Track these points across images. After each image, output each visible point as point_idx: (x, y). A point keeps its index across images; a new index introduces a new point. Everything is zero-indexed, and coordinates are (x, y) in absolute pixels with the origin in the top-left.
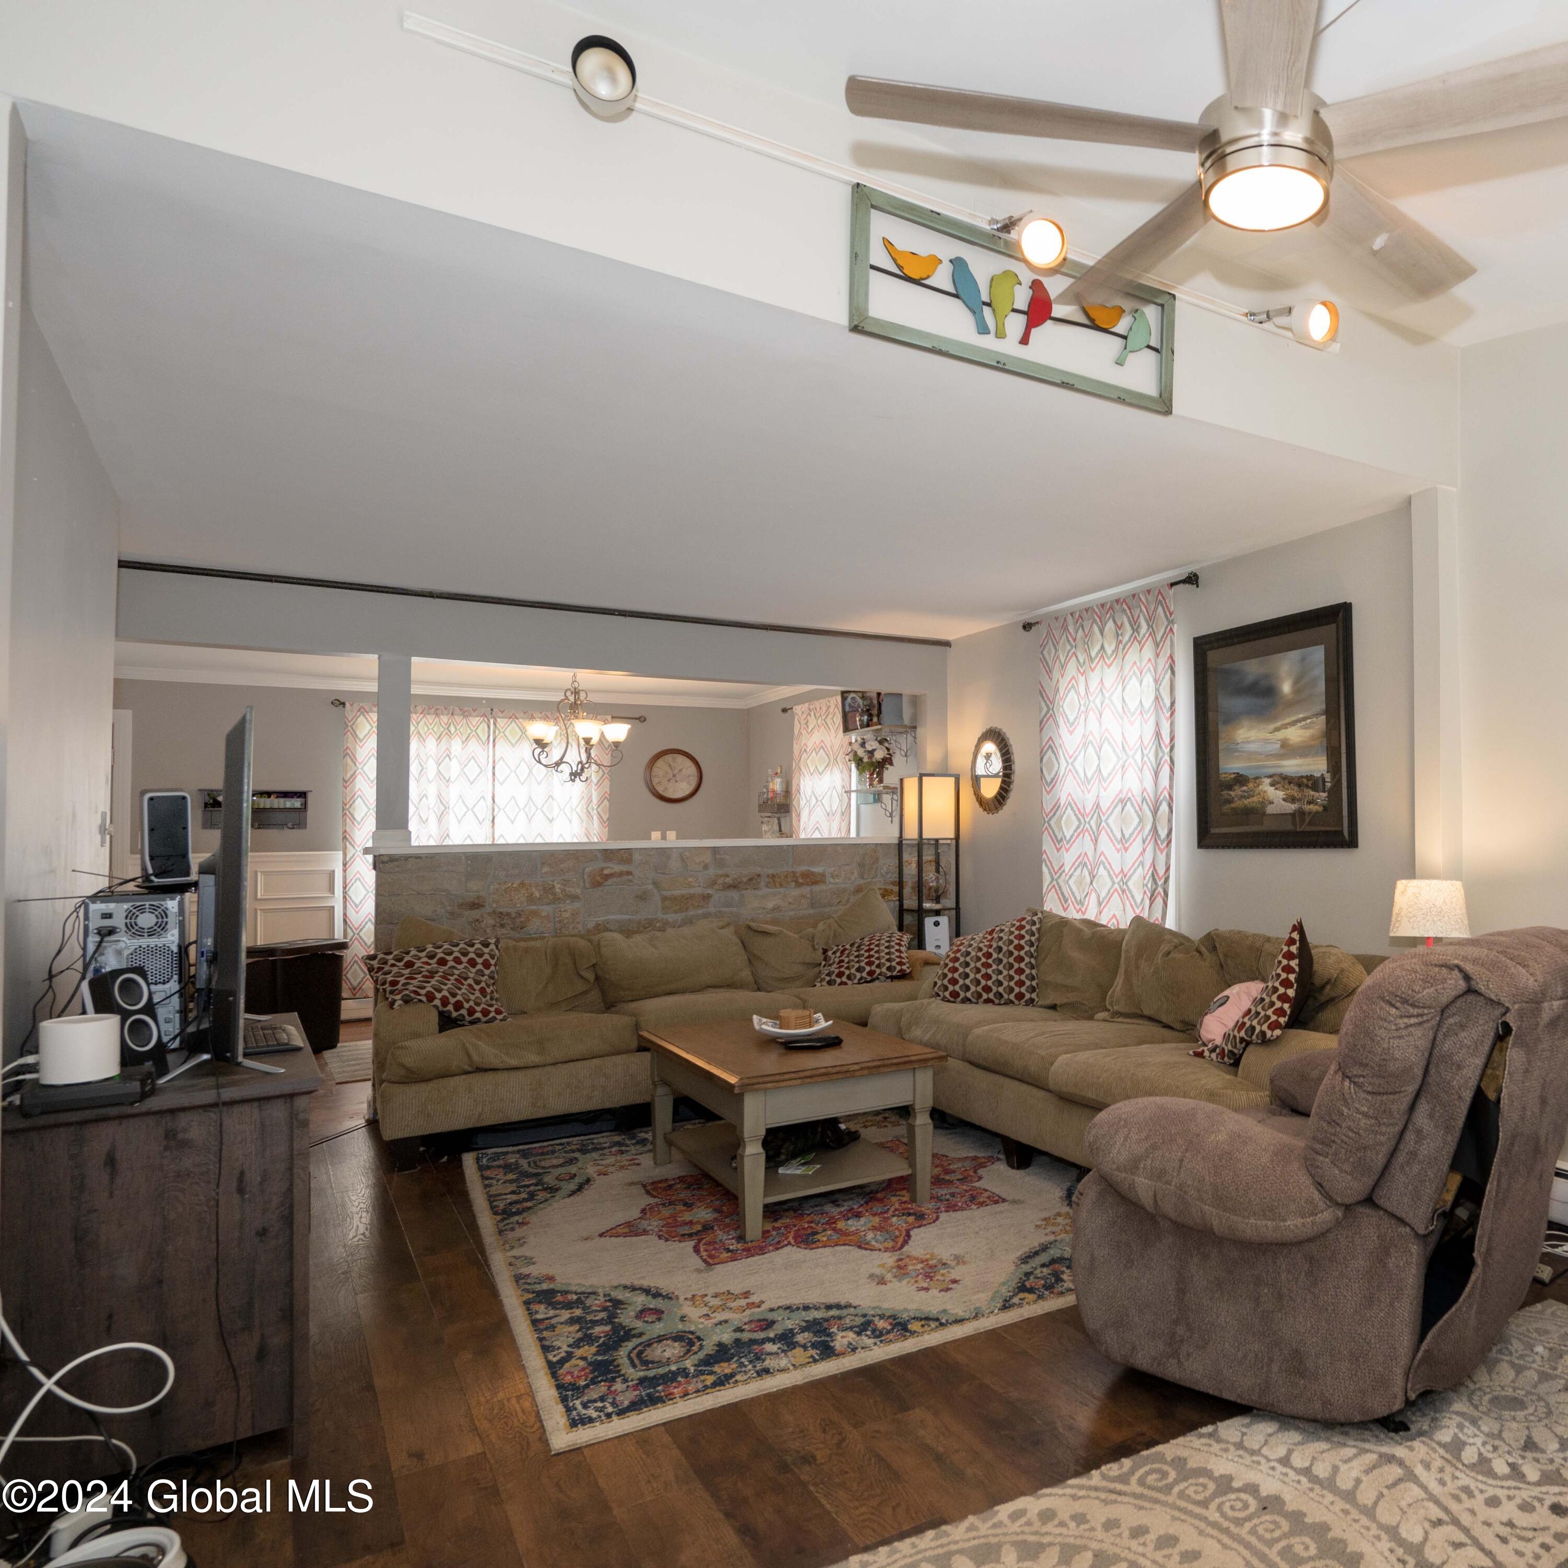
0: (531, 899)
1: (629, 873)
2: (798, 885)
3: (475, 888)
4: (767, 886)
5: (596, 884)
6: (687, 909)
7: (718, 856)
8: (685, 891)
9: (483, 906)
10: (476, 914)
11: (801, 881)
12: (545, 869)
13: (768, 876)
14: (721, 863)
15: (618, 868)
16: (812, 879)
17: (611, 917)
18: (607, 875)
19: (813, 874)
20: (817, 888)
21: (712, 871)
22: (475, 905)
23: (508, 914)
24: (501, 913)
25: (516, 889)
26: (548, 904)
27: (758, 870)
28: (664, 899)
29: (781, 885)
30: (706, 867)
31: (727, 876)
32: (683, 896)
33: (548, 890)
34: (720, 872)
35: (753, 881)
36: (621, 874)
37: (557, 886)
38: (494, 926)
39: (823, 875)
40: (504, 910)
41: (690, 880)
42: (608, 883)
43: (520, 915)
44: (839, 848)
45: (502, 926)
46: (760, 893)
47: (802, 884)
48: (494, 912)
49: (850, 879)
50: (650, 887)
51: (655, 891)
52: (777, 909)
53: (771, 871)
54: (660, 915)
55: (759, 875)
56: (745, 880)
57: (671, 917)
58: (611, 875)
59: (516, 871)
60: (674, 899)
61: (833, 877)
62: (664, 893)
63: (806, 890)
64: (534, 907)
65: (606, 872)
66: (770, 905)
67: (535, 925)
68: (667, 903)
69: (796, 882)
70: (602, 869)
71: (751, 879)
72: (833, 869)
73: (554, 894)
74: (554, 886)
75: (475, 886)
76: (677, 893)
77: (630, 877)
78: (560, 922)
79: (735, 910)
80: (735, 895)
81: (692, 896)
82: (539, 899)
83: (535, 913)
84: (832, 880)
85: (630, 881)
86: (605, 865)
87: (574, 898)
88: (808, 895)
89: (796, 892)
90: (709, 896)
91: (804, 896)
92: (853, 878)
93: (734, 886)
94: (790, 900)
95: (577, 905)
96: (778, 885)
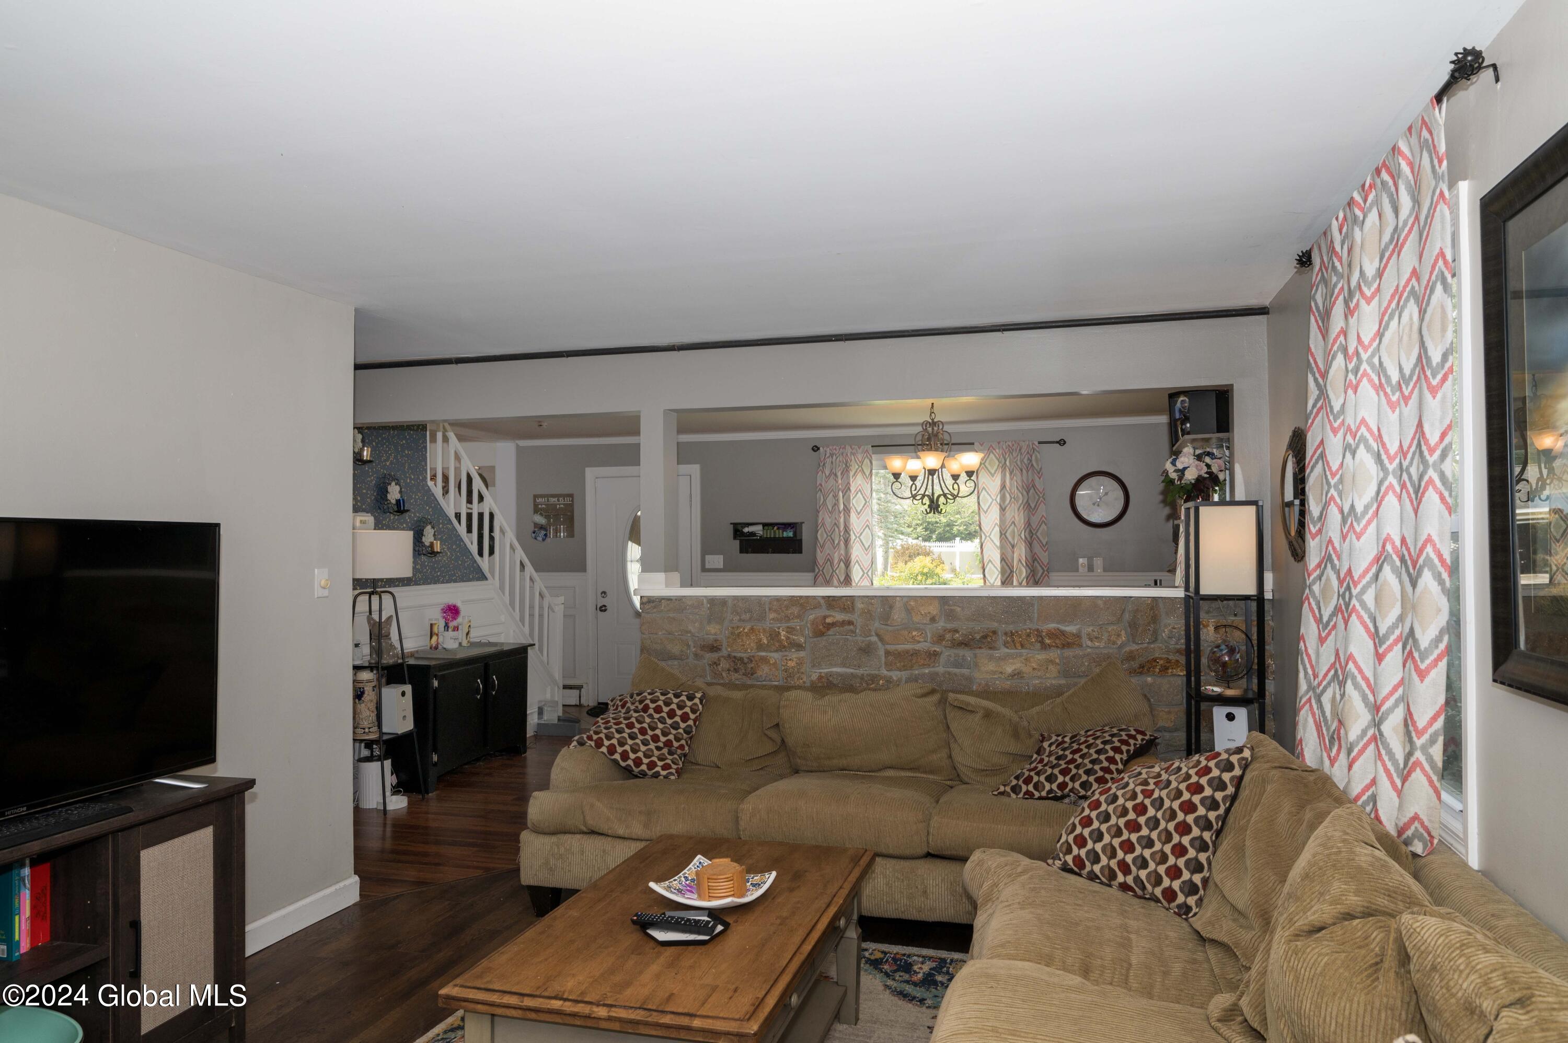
0: (760, 647)
1: (850, 623)
2: (1044, 647)
3: (713, 631)
4: (1006, 644)
5: (819, 634)
6: (912, 667)
7: (946, 607)
8: (908, 647)
9: (720, 649)
10: (715, 655)
11: (1047, 641)
12: (772, 615)
13: (1006, 634)
14: (951, 616)
15: (839, 617)
16: (1065, 641)
17: (835, 670)
18: (829, 624)
19: (1063, 633)
20: (1068, 653)
21: (941, 624)
22: (714, 648)
23: (741, 659)
24: (735, 657)
25: (747, 635)
26: (776, 651)
27: (995, 625)
28: (888, 653)
29: (1022, 646)
30: (933, 620)
31: (956, 631)
32: (907, 652)
33: (774, 635)
34: (949, 626)
35: (986, 640)
36: (843, 623)
37: (783, 633)
38: (729, 670)
39: (1078, 636)
40: (738, 655)
41: (914, 633)
42: (830, 632)
43: (751, 661)
44: (1100, 602)
45: (736, 670)
46: (997, 654)
47: (1050, 646)
48: (729, 656)
49: (1114, 643)
50: (874, 639)
51: (880, 644)
52: (1017, 674)
53: (1011, 628)
54: (884, 672)
55: (994, 632)
56: (978, 637)
57: (895, 675)
58: (833, 625)
59: (748, 616)
60: (899, 655)
61: (1091, 640)
62: (889, 647)
63: (1054, 654)
64: (763, 654)
65: (828, 620)
66: (1009, 669)
67: (764, 671)
68: (891, 658)
69: (1042, 643)
70: (825, 617)
71: (985, 637)
72: (1090, 629)
73: (780, 641)
74: (779, 633)
75: (713, 630)
76: (901, 647)
77: (852, 627)
78: (786, 670)
79: (965, 671)
80: (967, 654)
81: (916, 653)
82: (767, 645)
83: (765, 660)
84: (1089, 643)
85: (853, 632)
86: (828, 613)
87: (799, 647)
88: (1057, 661)
89: (1041, 656)
90: (936, 654)
91: (1052, 662)
92: (1119, 643)
93: (964, 644)
94: (1034, 665)
95: (802, 654)
96: (1018, 645)
